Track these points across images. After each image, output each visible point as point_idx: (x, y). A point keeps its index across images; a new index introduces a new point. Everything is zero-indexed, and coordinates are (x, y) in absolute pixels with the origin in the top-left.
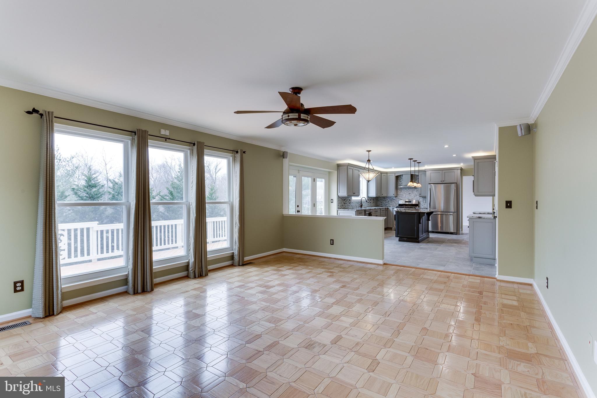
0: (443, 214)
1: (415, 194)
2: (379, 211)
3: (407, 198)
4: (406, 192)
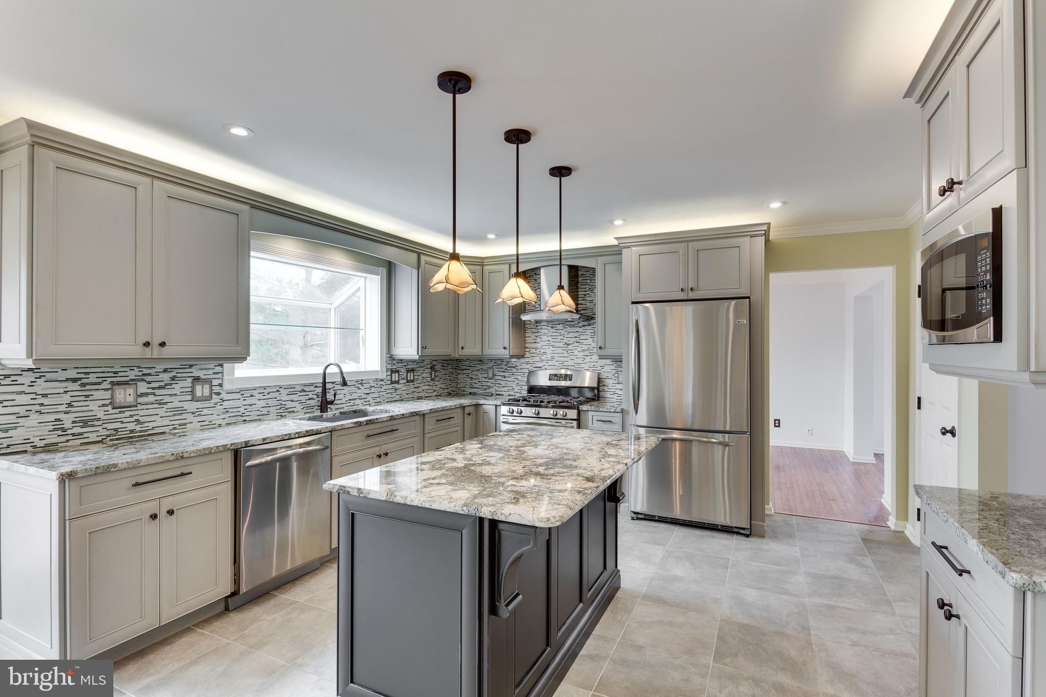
0: (691, 441)
1: (585, 347)
2: (458, 415)
3: (557, 364)
4: (553, 340)
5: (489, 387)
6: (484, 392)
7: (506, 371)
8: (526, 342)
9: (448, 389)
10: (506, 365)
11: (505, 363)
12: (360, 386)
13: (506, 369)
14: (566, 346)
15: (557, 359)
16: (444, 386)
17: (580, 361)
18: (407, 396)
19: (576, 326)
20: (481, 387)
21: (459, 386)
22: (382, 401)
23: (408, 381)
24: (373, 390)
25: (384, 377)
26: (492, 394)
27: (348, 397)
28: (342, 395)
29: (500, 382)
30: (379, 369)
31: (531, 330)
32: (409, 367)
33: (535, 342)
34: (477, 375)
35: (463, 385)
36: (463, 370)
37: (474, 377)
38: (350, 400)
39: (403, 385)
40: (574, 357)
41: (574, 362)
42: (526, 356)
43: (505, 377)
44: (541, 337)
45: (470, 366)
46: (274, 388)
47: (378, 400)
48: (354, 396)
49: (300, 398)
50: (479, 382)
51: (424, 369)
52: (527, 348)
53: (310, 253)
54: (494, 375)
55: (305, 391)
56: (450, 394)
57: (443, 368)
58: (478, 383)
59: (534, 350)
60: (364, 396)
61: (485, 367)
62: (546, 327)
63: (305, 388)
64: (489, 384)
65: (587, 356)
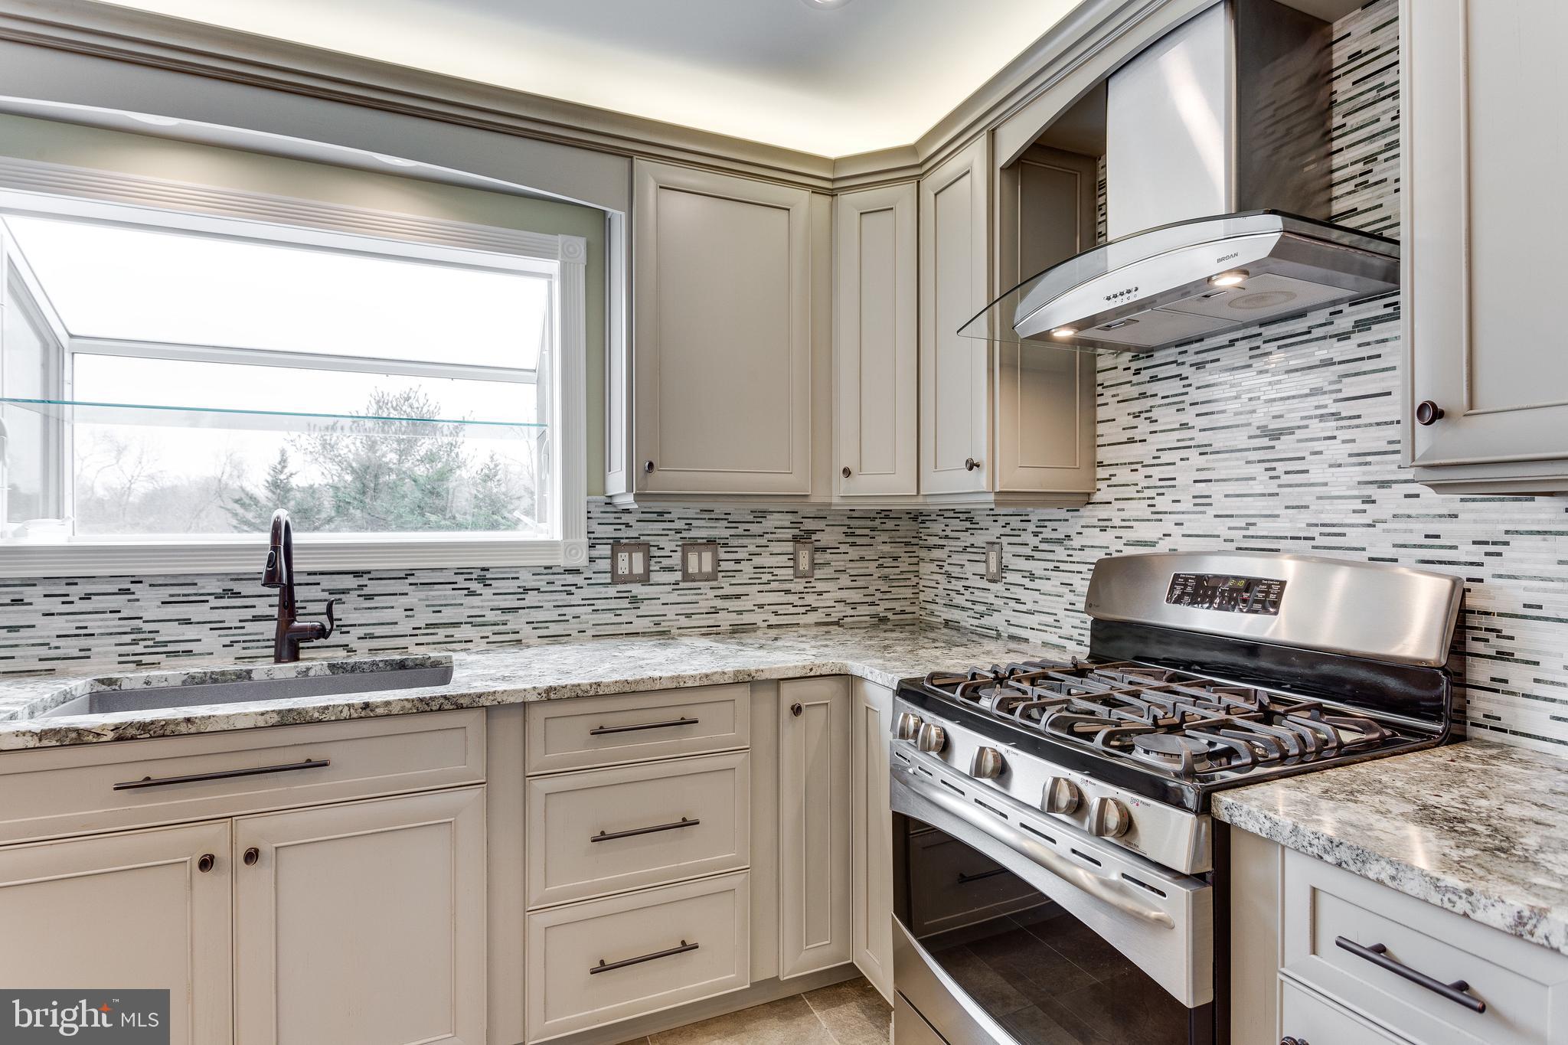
2: (730, 711)
3: (1221, 527)
4: (1204, 422)
5: (991, 609)
6: (976, 622)
7: (1037, 555)
8: (1100, 441)
9: (873, 604)
10: (1036, 534)
11: (1031, 527)
12: (474, 586)
13: (1036, 549)
14: (1265, 442)
15: (1221, 505)
16: (855, 596)
17: (1339, 512)
18: (684, 622)
19: (1317, 333)
20: (969, 605)
21: (922, 597)
22: (575, 633)
23: (687, 577)
24: (531, 598)
25: (580, 560)
26: (999, 636)
27: (424, 617)
28: (398, 614)
29: (1019, 593)
30: (558, 536)
31: (1113, 391)
32: (693, 534)
33: (1131, 441)
34: (962, 566)
35: (928, 595)
36: (929, 548)
37: (955, 571)
38: (428, 626)
39: (669, 588)
40: (1307, 496)
41: (1305, 517)
42: (1097, 497)
43: (1032, 577)
44: (1153, 415)
45: (947, 537)
46: (108, 583)
47: (554, 629)
48: (448, 614)
49: (216, 615)
50: (966, 588)
51: (763, 541)
52: (1101, 464)
53: (264, 195)
54: (1003, 569)
55: (237, 595)
56: (884, 620)
57: (851, 540)
58: (962, 590)
59: (1127, 470)
60: (491, 617)
61: (980, 539)
62: (1173, 370)
63: (237, 587)
64: (991, 599)
65: (1384, 484)
